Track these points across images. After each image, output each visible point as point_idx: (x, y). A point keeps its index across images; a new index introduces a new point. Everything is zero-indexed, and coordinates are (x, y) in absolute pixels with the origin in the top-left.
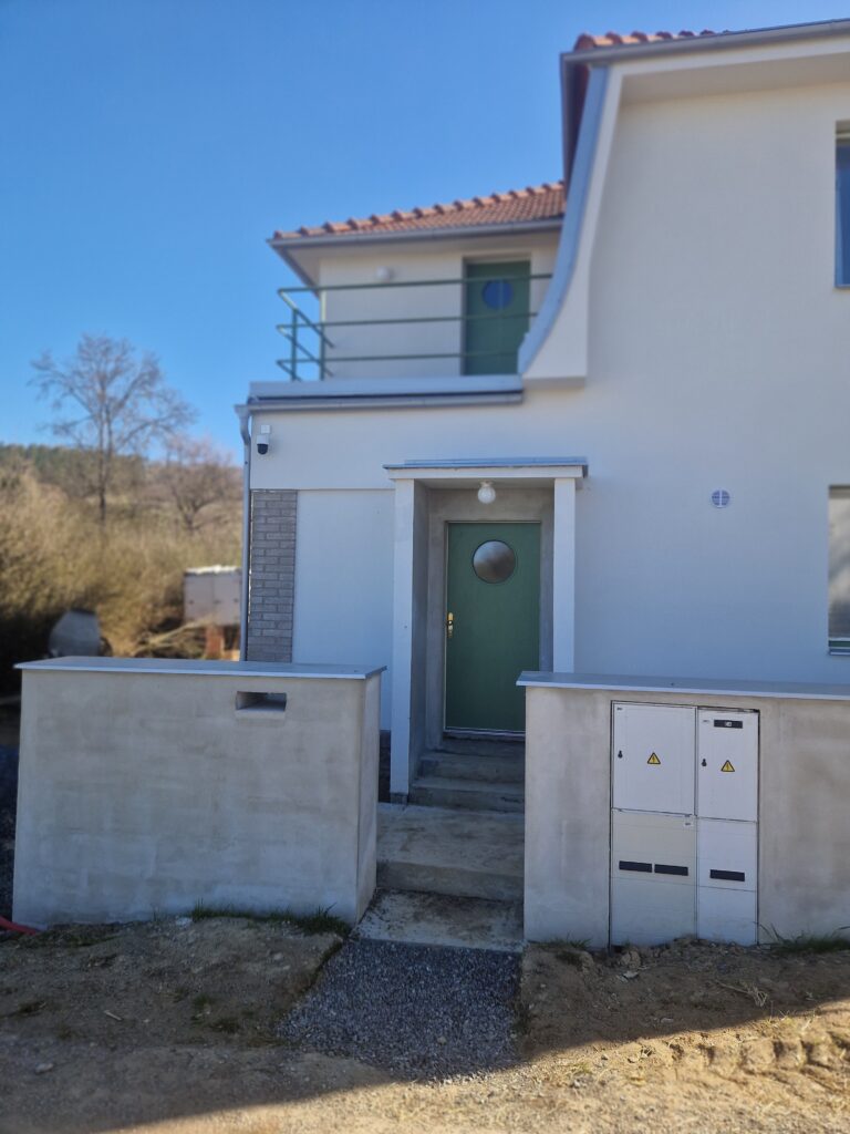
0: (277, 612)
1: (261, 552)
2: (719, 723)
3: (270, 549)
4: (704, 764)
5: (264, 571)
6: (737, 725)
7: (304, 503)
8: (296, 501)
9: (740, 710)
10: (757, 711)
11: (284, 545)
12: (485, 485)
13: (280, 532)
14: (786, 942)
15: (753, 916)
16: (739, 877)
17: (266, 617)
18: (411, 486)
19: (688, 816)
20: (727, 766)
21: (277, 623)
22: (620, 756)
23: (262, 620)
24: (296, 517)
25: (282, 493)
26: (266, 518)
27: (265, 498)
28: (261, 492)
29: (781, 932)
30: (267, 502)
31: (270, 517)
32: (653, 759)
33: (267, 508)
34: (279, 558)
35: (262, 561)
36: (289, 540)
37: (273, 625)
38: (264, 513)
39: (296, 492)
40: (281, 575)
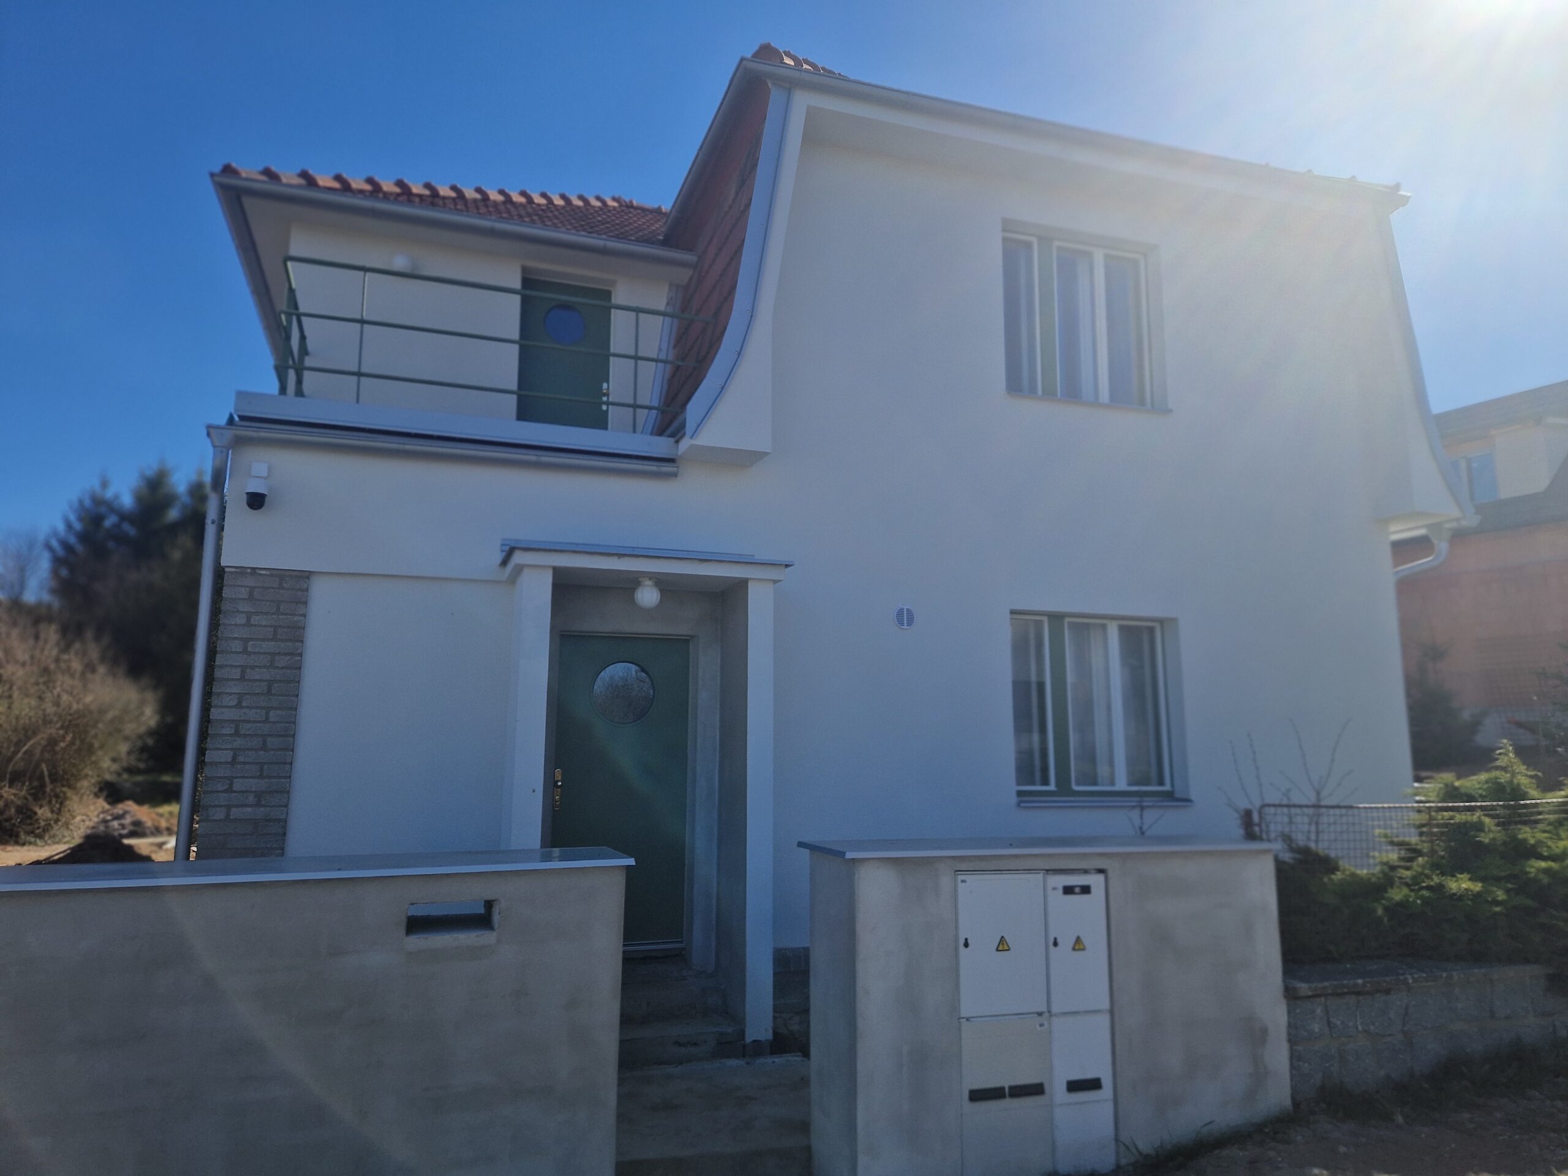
0: (261, 777)
1: (236, 673)
2: (1068, 890)
3: (253, 668)
4: (1055, 944)
5: (239, 705)
6: (1086, 890)
7: (321, 595)
8: (307, 590)
9: (1086, 872)
10: (1101, 871)
11: (282, 661)
12: (648, 583)
13: (274, 639)
14: (1146, 1156)
15: (1110, 1130)
16: (1094, 1084)
17: (238, 785)
18: (548, 579)
19: (1040, 1014)
20: (1078, 945)
21: (259, 795)
22: (966, 945)
23: (230, 790)
24: (304, 616)
25: (281, 576)
26: (249, 615)
27: (250, 582)
28: (242, 571)
29: (1141, 1146)
30: (252, 589)
31: (257, 613)
32: (1002, 945)
33: (251, 598)
34: (270, 683)
35: (236, 689)
36: (291, 654)
37: (251, 799)
38: (245, 607)
39: (306, 576)
40: (272, 713)
